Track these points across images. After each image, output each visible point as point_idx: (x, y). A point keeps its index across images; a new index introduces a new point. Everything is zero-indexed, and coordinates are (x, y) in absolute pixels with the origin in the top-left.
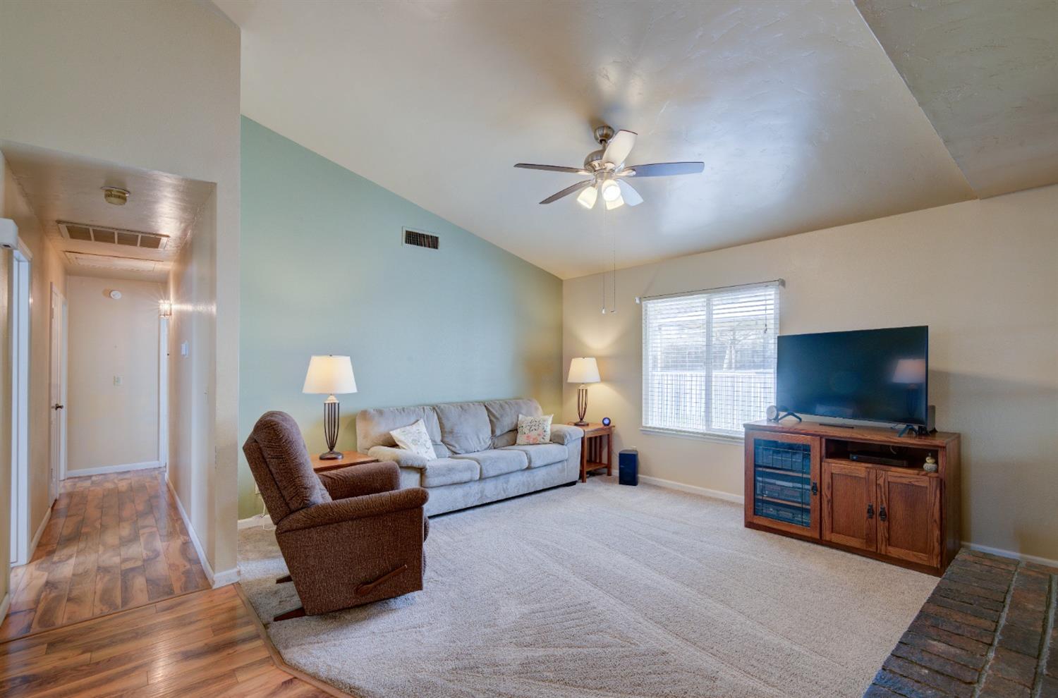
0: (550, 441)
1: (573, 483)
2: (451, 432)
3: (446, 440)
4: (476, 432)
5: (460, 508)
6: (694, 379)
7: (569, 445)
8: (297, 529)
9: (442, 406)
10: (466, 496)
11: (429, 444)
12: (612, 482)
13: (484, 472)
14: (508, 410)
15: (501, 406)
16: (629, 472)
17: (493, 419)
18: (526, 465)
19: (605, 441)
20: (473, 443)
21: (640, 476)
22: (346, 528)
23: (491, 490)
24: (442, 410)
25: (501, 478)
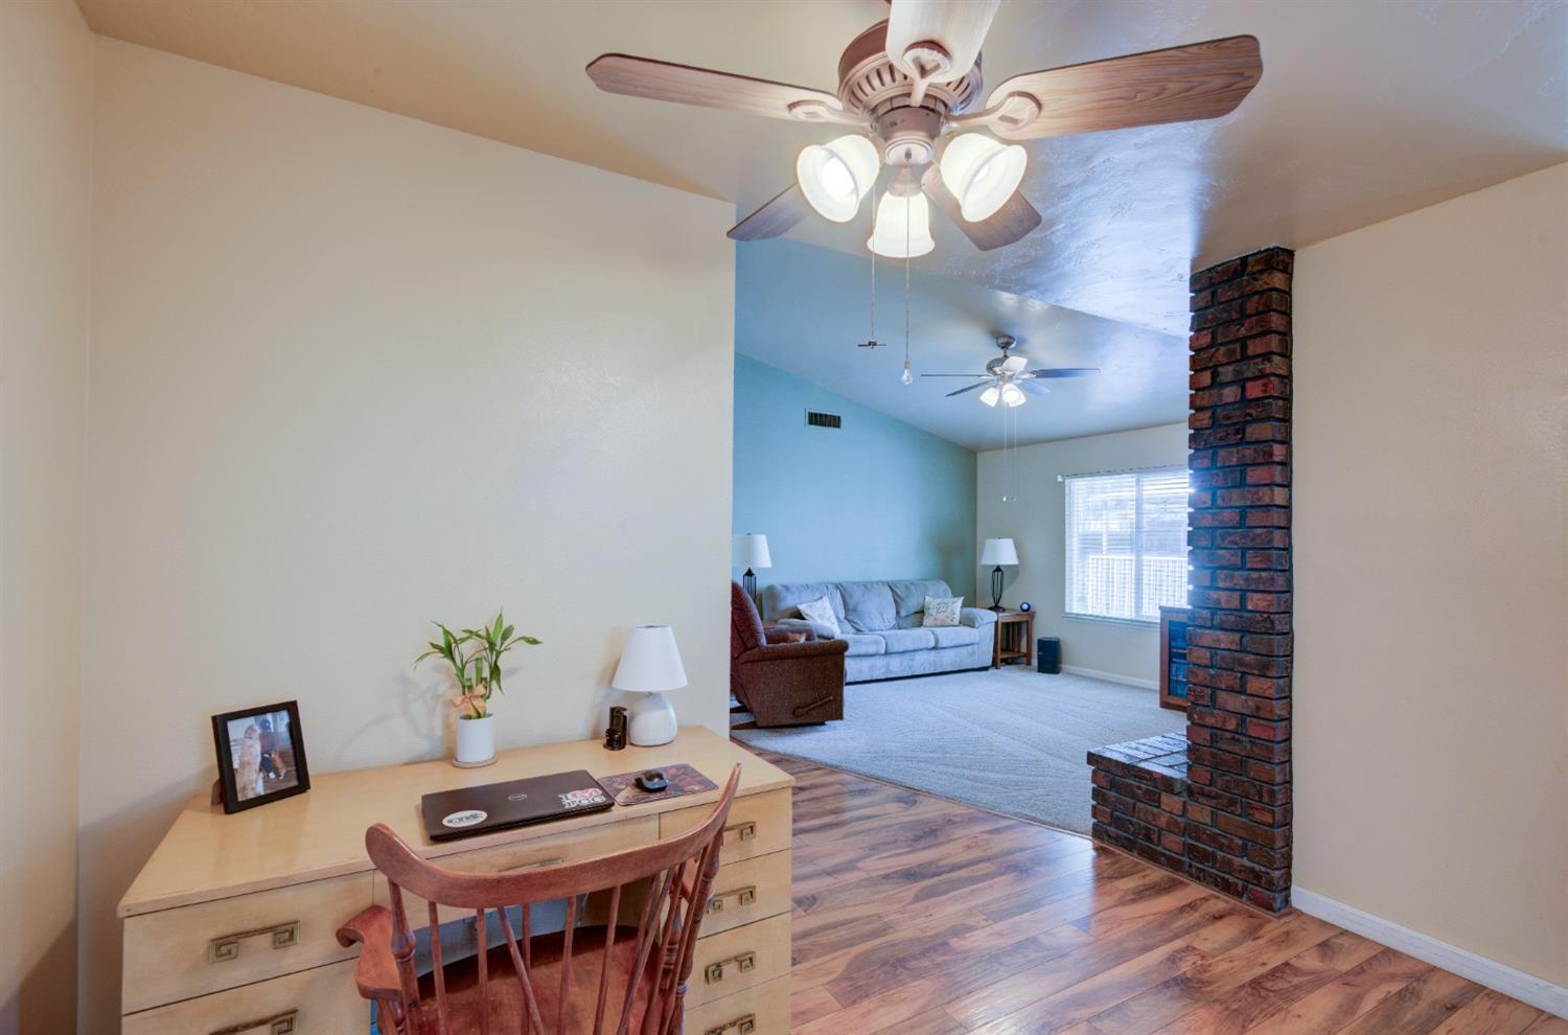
0: (960, 623)
1: (985, 669)
2: (855, 610)
3: (850, 617)
4: (879, 612)
5: (864, 679)
6: (1122, 562)
7: (980, 629)
8: (753, 661)
9: (845, 585)
10: (872, 668)
11: (834, 619)
12: (1031, 670)
13: (890, 647)
14: (914, 591)
15: (907, 587)
16: (1050, 659)
17: (898, 599)
18: (932, 644)
19: (1024, 627)
20: (877, 623)
21: (1063, 666)
22: (787, 664)
23: (896, 666)
24: (845, 589)
25: (908, 655)
